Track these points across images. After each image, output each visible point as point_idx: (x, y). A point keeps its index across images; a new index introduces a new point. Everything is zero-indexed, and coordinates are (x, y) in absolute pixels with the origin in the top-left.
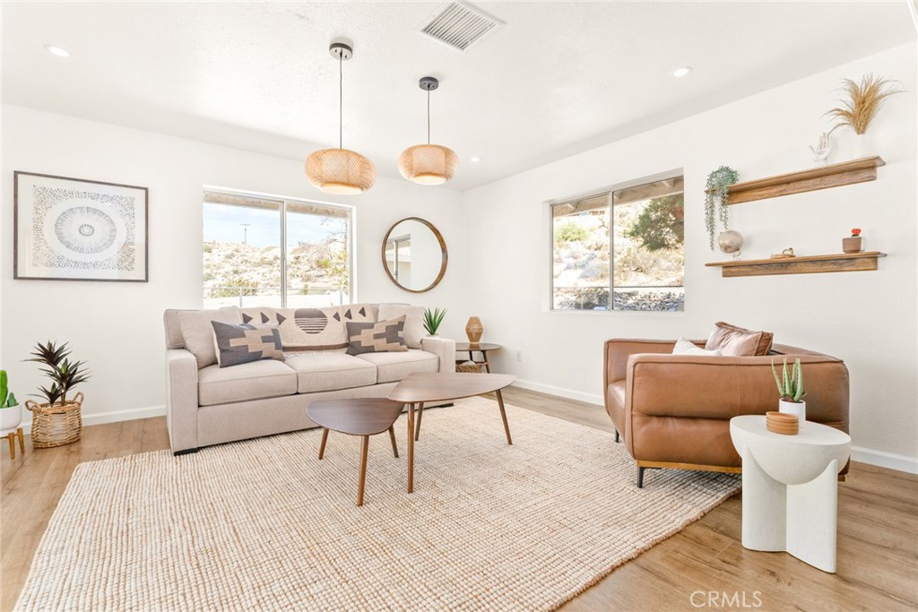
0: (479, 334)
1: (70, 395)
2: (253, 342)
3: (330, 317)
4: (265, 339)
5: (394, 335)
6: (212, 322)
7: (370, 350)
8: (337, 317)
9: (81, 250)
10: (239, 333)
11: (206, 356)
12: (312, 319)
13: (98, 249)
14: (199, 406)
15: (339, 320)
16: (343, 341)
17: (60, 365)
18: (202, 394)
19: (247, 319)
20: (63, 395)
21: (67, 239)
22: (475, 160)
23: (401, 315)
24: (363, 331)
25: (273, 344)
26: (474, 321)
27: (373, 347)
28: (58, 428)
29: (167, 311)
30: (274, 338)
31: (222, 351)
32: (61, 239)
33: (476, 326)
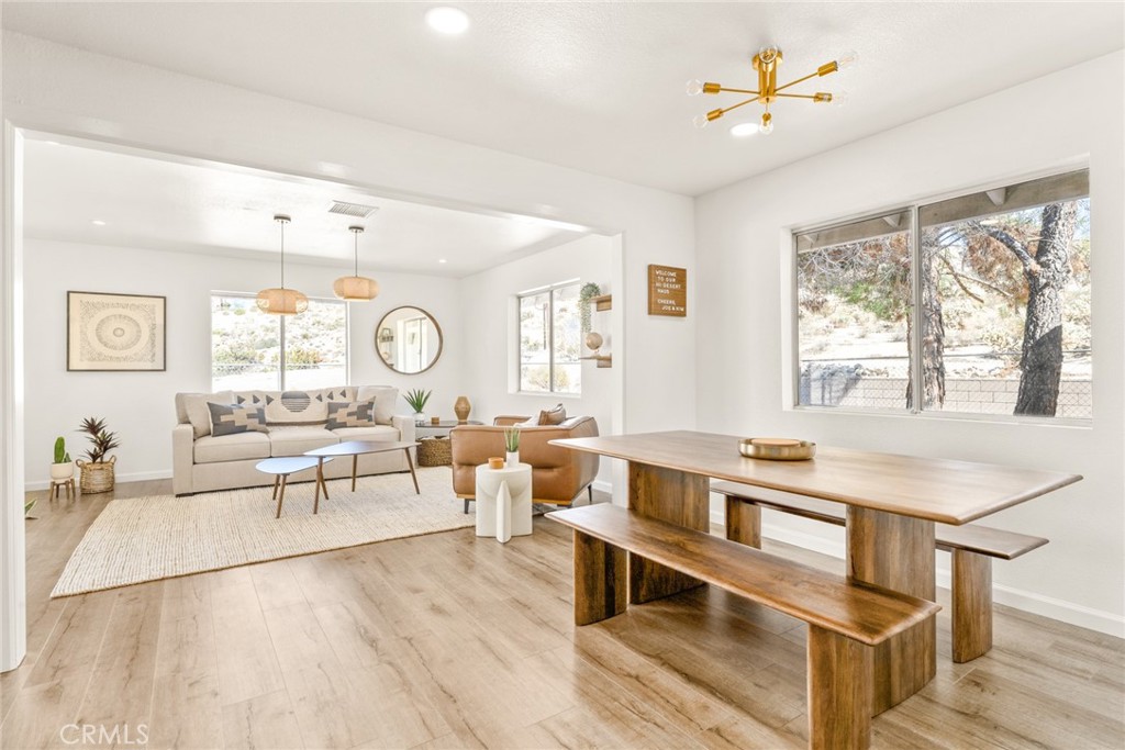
0: (467, 413)
1: (107, 457)
2: (239, 418)
3: (313, 398)
4: (250, 416)
5: (365, 413)
6: (209, 404)
7: (344, 425)
8: (320, 398)
9: (115, 348)
10: (229, 411)
11: (202, 428)
12: (295, 400)
13: (128, 347)
14: (194, 463)
15: (321, 400)
16: (324, 418)
17: (99, 435)
18: (196, 454)
19: (240, 400)
20: (101, 456)
21: (104, 340)
22: (443, 261)
23: (372, 396)
24: (340, 410)
25: (257, 420)
26: (462, 400)
27: (345, 423)
28: (98, 480)
29: (177, 395)
30: (260, 415)
31: (214, 425)
32: (100, 340)
33: (463, 405)
